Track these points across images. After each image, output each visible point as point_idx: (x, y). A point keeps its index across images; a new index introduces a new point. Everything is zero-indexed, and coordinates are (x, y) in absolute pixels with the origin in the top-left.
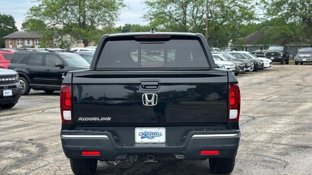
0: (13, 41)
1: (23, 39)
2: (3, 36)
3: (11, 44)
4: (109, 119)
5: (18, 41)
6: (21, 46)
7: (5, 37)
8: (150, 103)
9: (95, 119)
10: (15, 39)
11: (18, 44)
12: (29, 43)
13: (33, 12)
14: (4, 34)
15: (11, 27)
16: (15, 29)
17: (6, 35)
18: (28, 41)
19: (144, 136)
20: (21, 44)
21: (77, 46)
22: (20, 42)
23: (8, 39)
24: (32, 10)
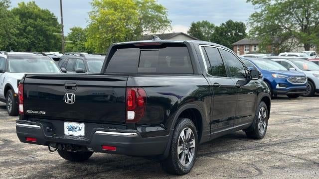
0: (241, 47)
1: (250, 45)
2: (233, 42)
3: (239, 50)
4: (44, 113)
5: (246, 47)
6: (248, 52)
7: (234, 44)
8: (70, 102)
9: (36, 112)
10: (243, 45)
11: (246, 50)
12: (255, 49)
13: (254, 18)
14: (234, 41)
15: (241, 34)
16: (245, 35)
17: (236, 41)
18: (255, 46)
19: (70, 129)
20: (248, 50)
21: (297, 51)
22: (247, 48)
23: (236, 45)
24: (253, 16)
